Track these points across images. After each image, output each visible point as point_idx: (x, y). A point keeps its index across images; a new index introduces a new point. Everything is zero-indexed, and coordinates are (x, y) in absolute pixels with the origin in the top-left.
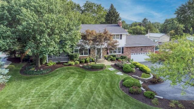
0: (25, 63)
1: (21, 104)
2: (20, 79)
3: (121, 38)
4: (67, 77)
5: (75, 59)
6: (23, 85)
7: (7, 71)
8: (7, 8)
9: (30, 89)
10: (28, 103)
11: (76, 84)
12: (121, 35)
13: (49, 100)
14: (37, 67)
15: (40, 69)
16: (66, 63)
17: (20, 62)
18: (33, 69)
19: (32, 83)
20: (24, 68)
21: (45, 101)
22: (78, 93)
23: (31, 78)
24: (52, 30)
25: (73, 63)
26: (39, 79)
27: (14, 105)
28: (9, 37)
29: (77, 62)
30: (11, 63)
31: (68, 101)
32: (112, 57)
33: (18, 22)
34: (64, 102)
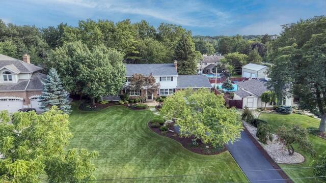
0: (84, 101)
1: (78, 128)
2: (79, 113)
3: (172, 80)
4: (113, 114)
5: (125, 99)
6: (80, 118)
7: (70, 107)
8: (70, 62)
9: (85, 120)
10: (82, 128)
11: (117, 119)
12: (172, 77)
13: (95, 127)
14: (92, 105)
15: (94, 106)
16: (118, 102)
17: (79, 99)
18: (88, 106)
19: (86, 117)
20: (82, 105)
21: (92, 128)
22: (115, 125)
23: (86, 113)
24: (101, 79)
25: (122, 102)
26: (92, 114)
27: (74, 128)
28: (71, 83)
29: (127, 101)
30: (72, 100)
31: (107, 129)
32: (161, 98)
33: (78, 73)
34: (104, 129)
